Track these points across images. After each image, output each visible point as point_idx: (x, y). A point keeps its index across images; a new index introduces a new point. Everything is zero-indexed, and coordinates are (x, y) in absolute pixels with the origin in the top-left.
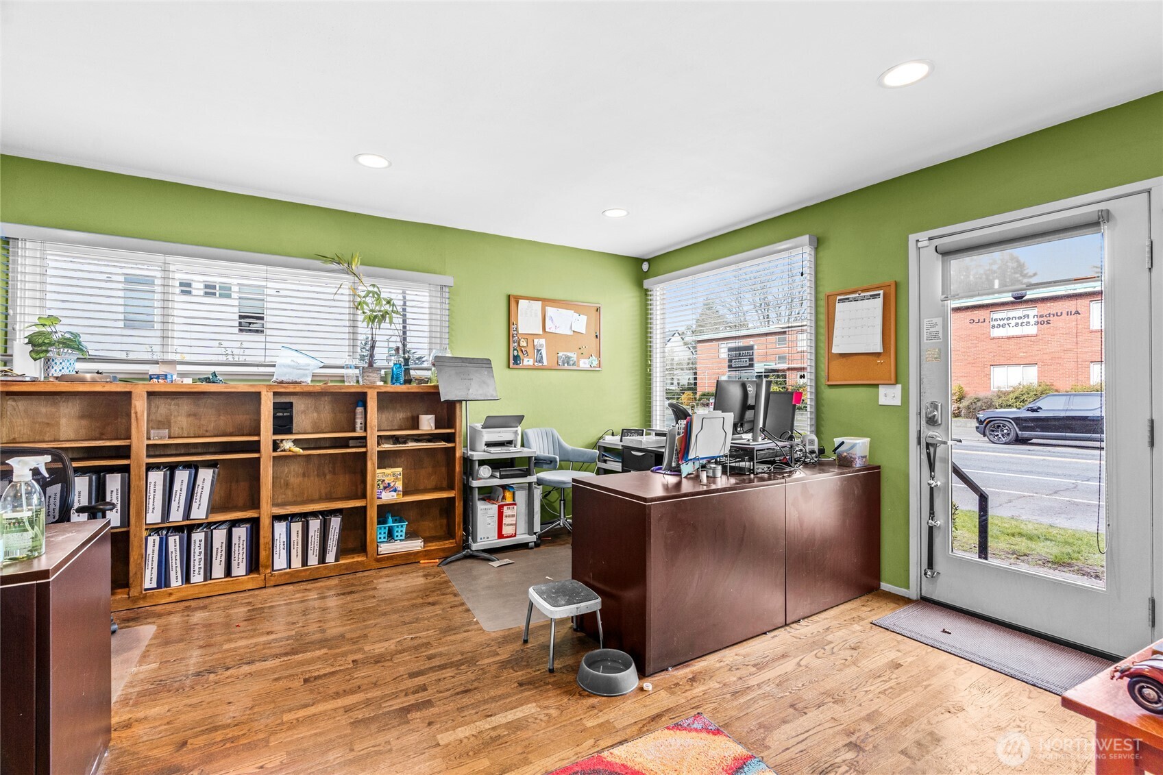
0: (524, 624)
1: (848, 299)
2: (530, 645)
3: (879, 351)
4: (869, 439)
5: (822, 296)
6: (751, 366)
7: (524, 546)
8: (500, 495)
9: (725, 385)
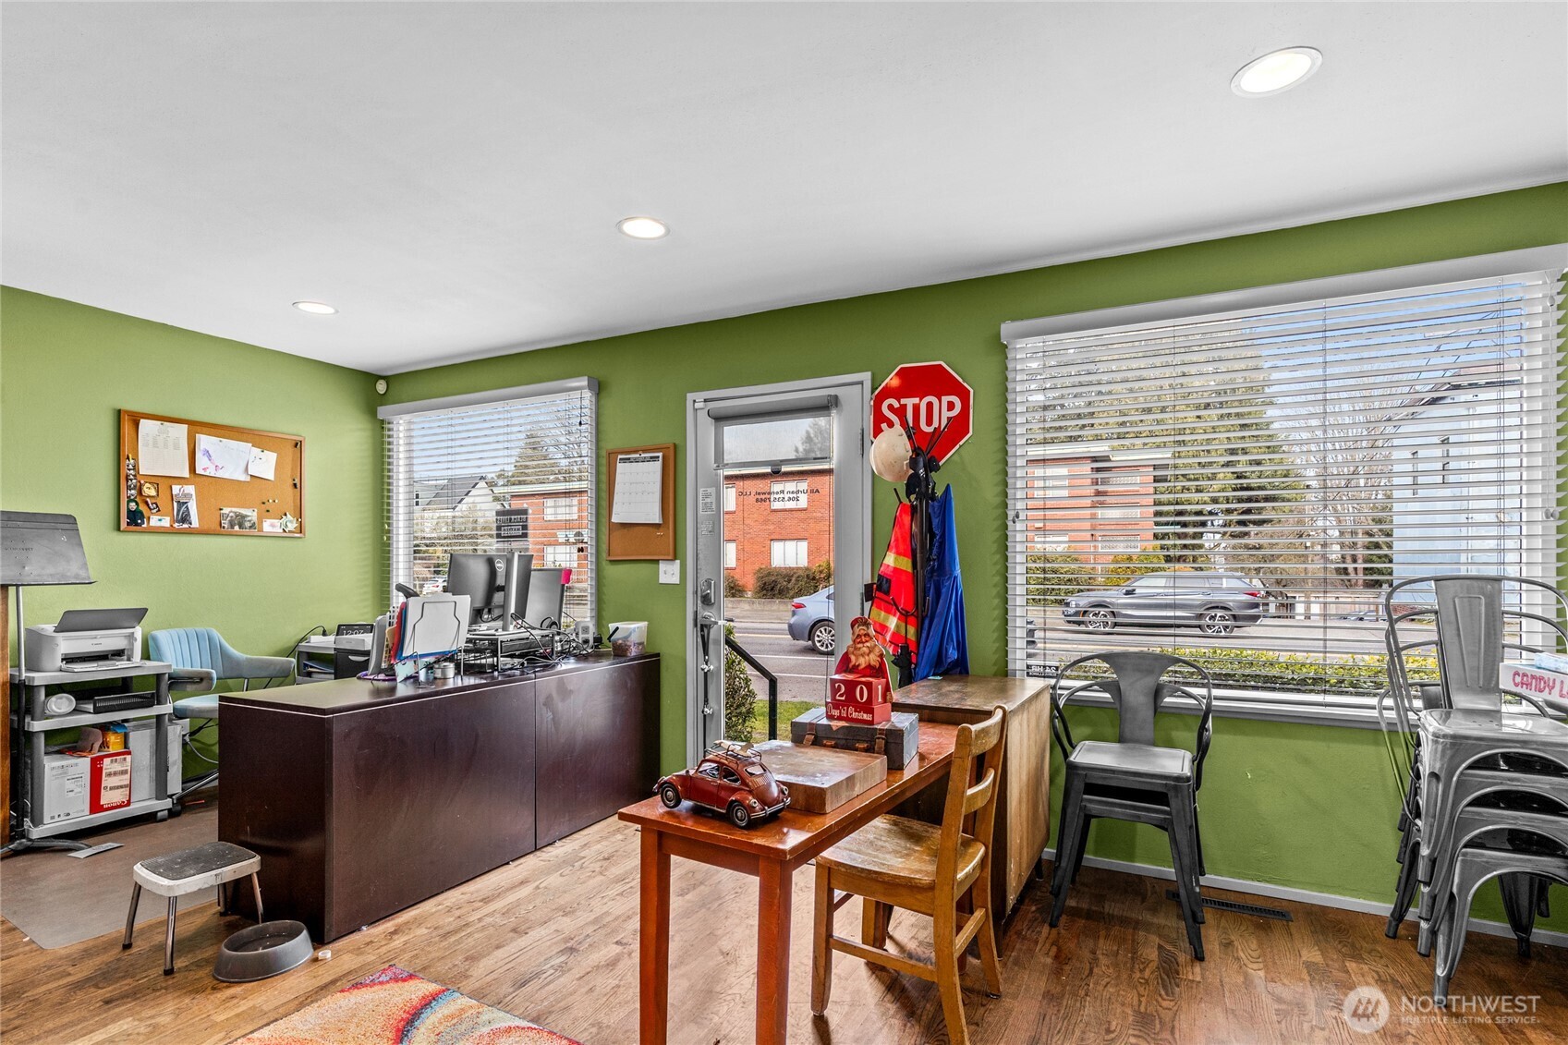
0: (123, 927)
1: (629, 459)
2: (134, 950)
3: (657, 522)
4: (646, 623)
5: (604, 453)
6: (525, 535)
7: (150, 818)
8: (97, 740)
9: (463, 560)
